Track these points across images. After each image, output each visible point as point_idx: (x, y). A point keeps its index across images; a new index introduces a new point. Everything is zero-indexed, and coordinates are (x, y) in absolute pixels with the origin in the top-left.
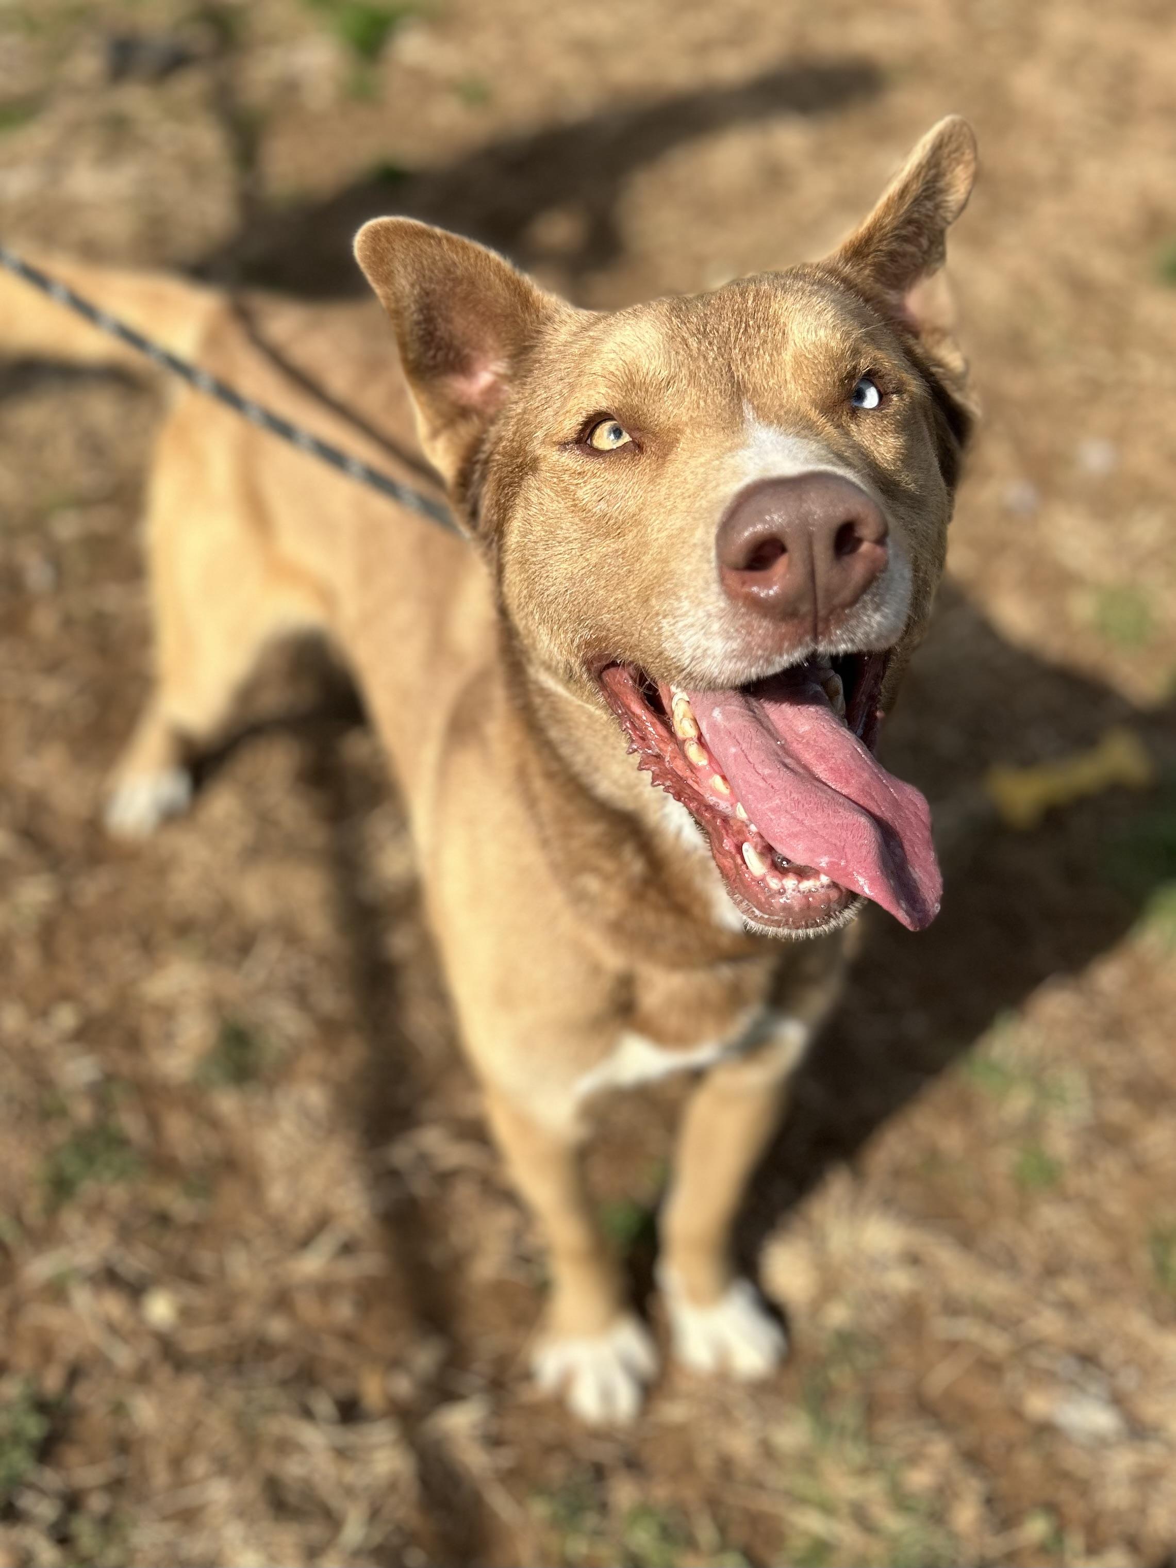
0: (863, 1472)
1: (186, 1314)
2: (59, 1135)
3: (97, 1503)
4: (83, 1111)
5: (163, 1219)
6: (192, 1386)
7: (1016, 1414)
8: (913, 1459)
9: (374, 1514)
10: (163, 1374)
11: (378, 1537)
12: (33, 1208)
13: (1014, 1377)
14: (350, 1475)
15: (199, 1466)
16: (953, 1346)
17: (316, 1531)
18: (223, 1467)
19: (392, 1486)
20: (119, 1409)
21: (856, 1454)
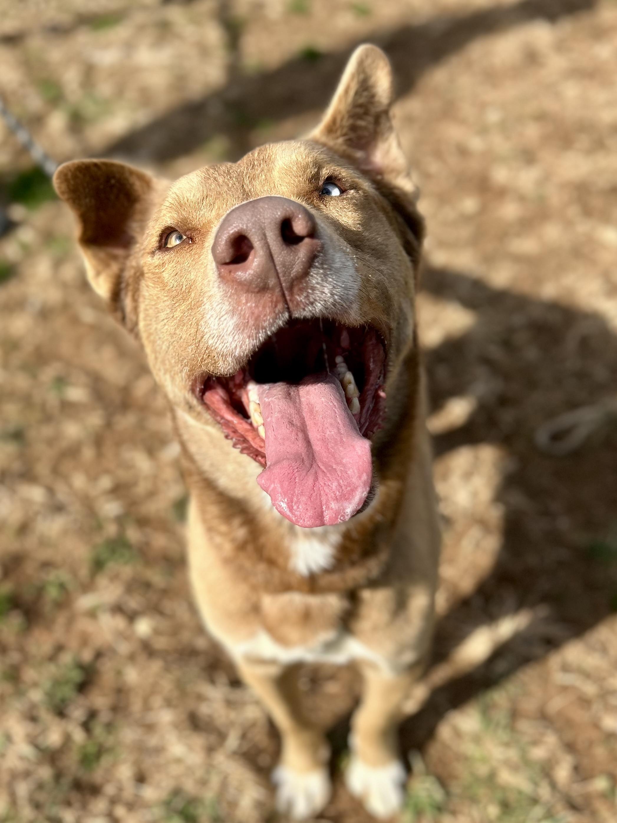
0: (507, 745)
1: (156, 632)
2: (99, 540)
3: (104, 716)
4: (111, 530)
5: (147, 585)
6: (156, 666)
7: (596, 725)
8: (535, 743)
9: (244, 736)
10: (142, 658)
11: (245, 748)
12: (84, 572)
13: (596, 707)
14: (233, 715)
15: (157, 701)
16: (564, 689)
17: (213, 739)
18: (169, 703)
19: (253, 725)
20: (119, 673)
21: (504, 735)
